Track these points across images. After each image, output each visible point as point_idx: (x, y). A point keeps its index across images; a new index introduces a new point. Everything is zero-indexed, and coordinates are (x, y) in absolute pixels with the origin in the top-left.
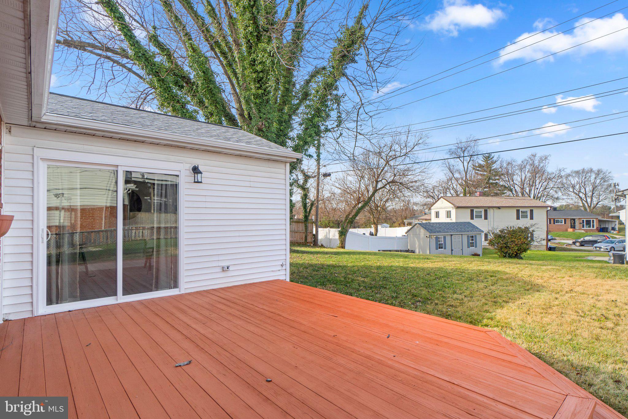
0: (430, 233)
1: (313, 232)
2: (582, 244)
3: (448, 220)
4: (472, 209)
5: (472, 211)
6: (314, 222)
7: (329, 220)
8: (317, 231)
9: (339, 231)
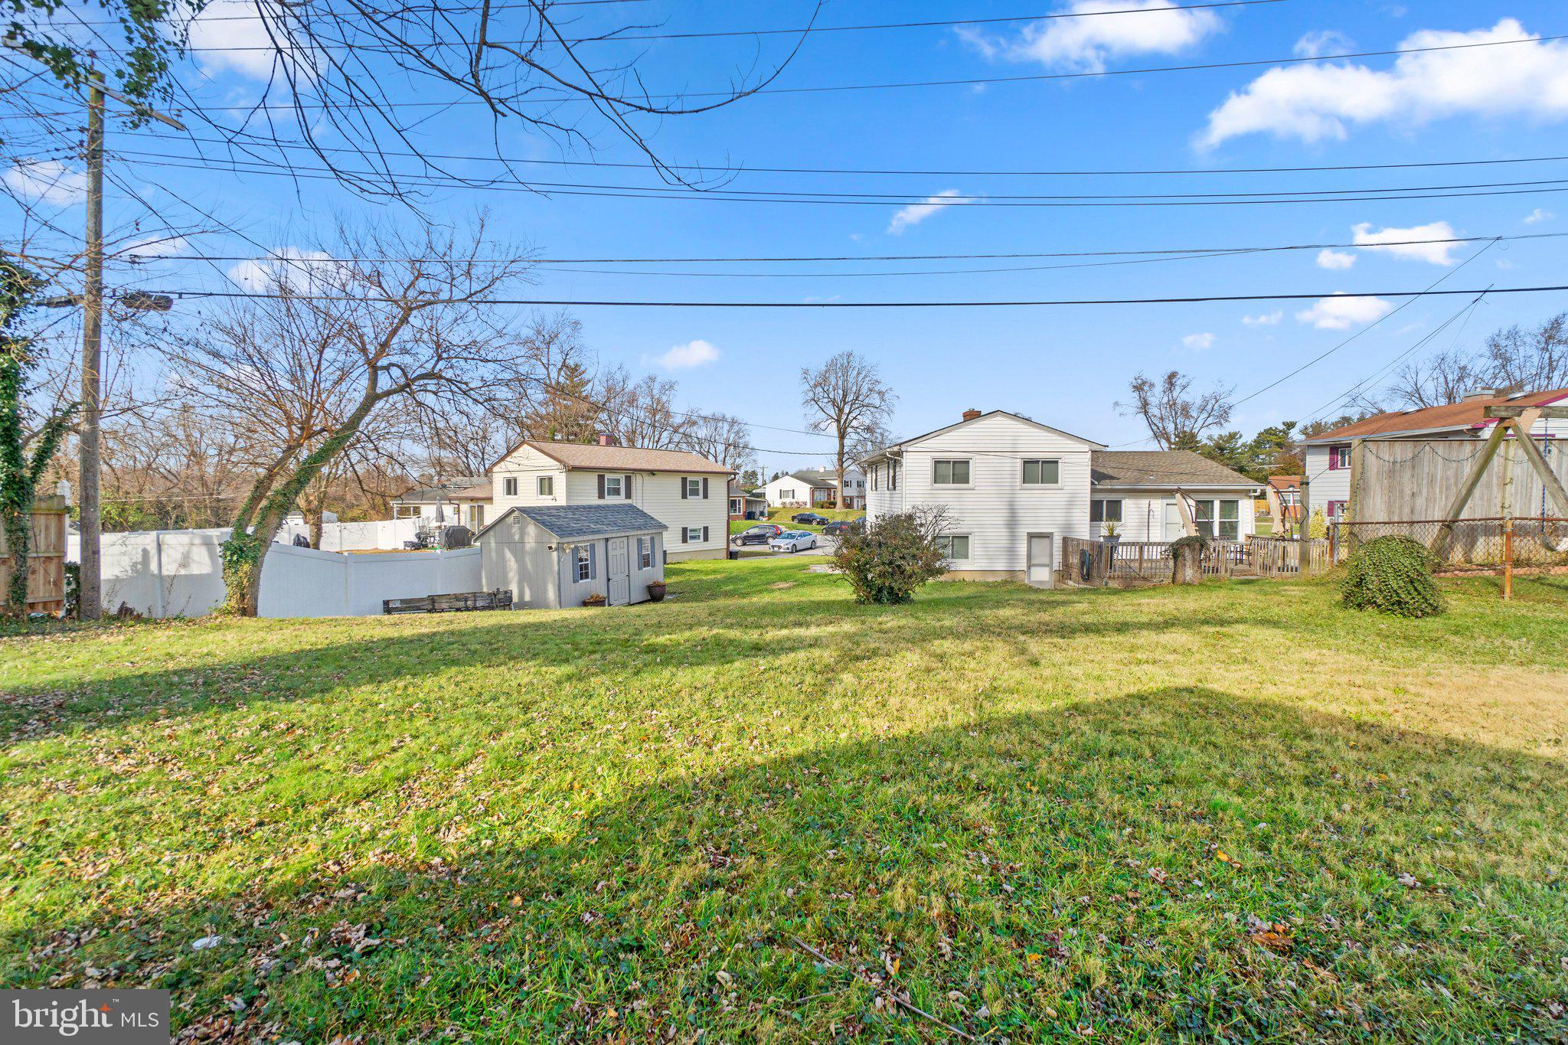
0: (561, 536)
1: (62, 557)
3: (545, 501)
4: (601, 472)
5: (601, 478)
6: (69, 510)
7: (124, 503)
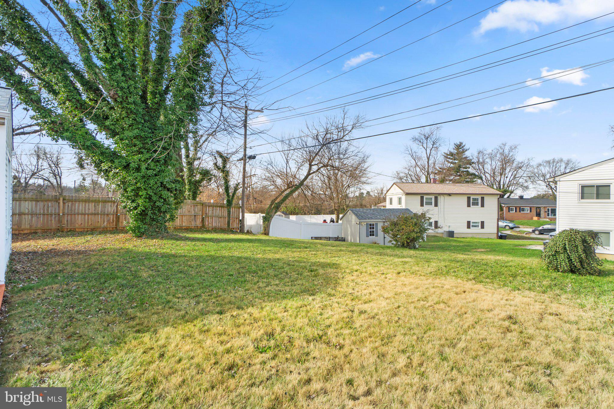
0: (360, 219)
1: (239, 218)
2: (542, 232)
3: (399, 207)
4: (422, 196)
5: (422, 198)
6: (240, 207)
8: (243, 217)
9: (263, 217)
